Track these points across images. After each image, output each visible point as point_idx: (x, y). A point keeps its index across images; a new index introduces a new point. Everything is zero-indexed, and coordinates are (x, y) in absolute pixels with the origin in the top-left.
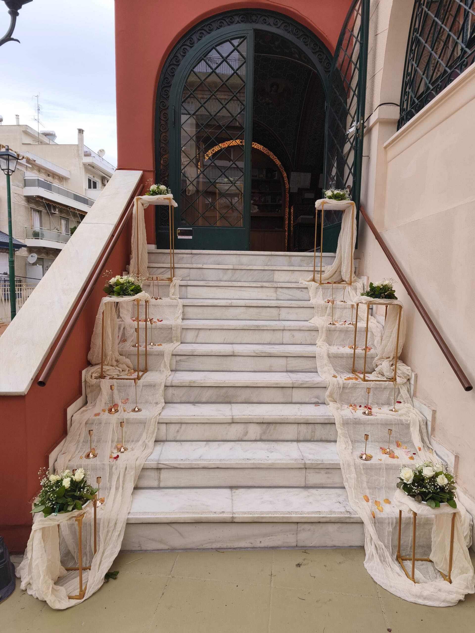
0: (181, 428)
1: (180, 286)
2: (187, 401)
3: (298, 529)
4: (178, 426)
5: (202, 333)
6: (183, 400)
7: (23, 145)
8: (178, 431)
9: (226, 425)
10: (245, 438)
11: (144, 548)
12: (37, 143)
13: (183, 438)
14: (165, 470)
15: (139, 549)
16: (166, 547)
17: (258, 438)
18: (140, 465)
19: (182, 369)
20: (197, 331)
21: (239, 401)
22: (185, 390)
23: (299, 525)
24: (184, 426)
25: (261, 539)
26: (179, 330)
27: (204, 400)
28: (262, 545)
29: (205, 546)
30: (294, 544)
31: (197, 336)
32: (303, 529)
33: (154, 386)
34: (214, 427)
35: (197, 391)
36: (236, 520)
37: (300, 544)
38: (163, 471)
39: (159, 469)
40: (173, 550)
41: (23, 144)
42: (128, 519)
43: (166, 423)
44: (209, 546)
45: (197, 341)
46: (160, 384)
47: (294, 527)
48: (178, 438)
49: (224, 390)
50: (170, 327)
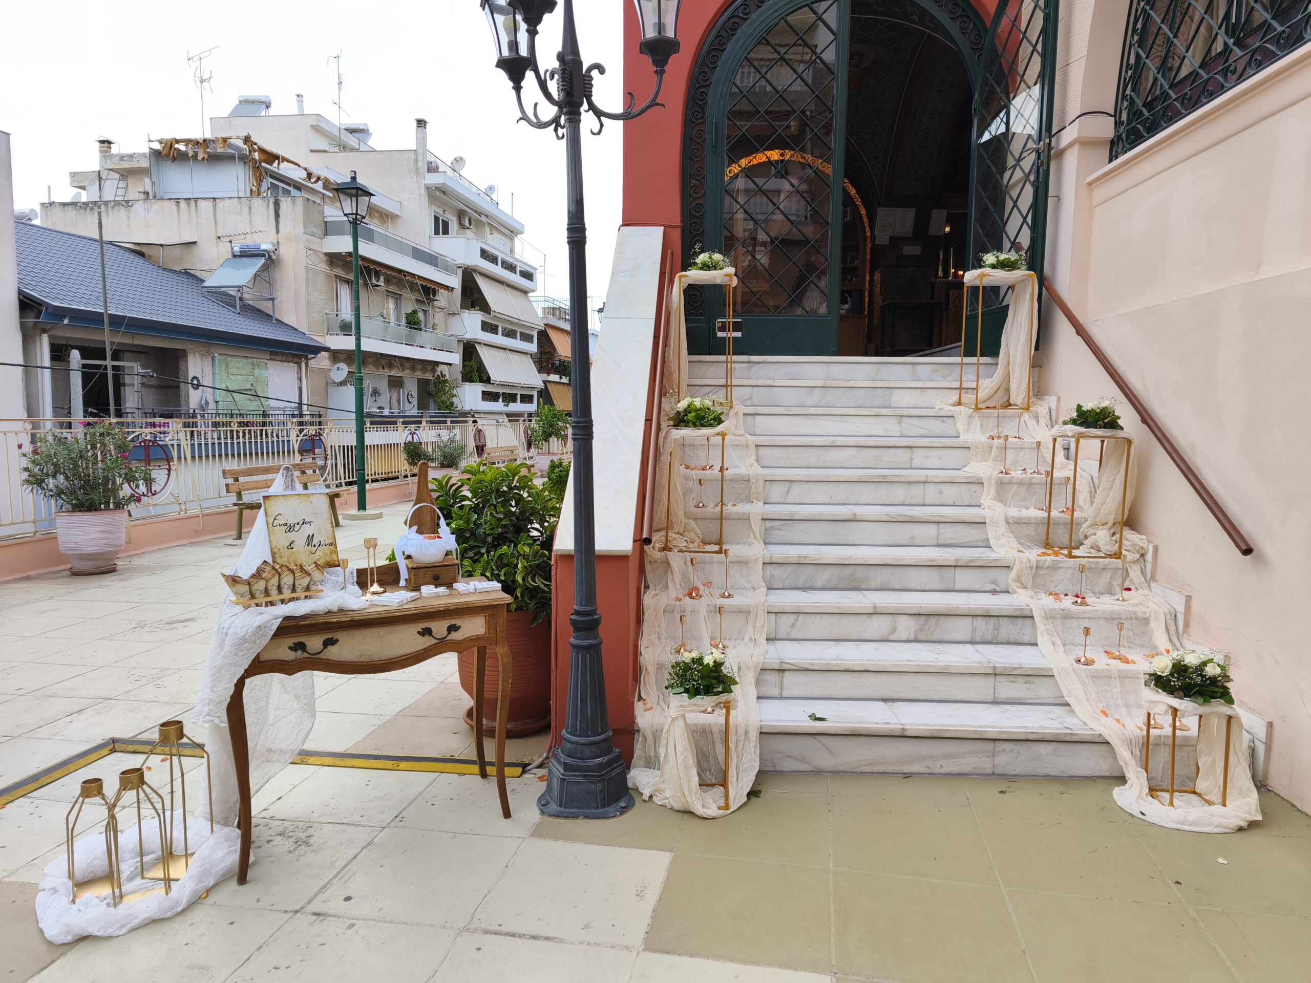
0: (797, 620)
1: (745, 414)
2: (794, 585)
3: (996, 750)
4: (792, 618)
5: (795, 488)
6: (787, 584)
7: (313, 154)
8: (793, 625)
9: (864, 617)
10: (892, 637)
11: (779, 768)
12: (336, 149)
13: (800, 636)
14: (790, 673)
15: (772, 769)
16: (810, 768)
17: (912, 638)
18: (758, 664)
19: (773, 541)
20: (788, 484)
21: (873, 586)
22: (790, 569)
23: (998, 743)
24: (802, 617)
25: (942, 763)
26: (761, 483)
27: (819, 584)
28: (943, 771)
29: (862, 769)
30: (990, 771)
31: (788, 493)
32: (1003, 750)
33: (747, 563)
34: (846, 619)
35: (808, 570)
36: (908, 733)
37: (998, 771)
38: (786, 674)
39: (781, 671)
40: (818, 773)
41: (311, 151)
42: (761, 727)
43: (776, 613)
44: (868, 769)
45: (788, 500)
46: (756, 561)
47: (989, 746)
48: (793, 636)
49: (849, 570)
50: (747, 478)
